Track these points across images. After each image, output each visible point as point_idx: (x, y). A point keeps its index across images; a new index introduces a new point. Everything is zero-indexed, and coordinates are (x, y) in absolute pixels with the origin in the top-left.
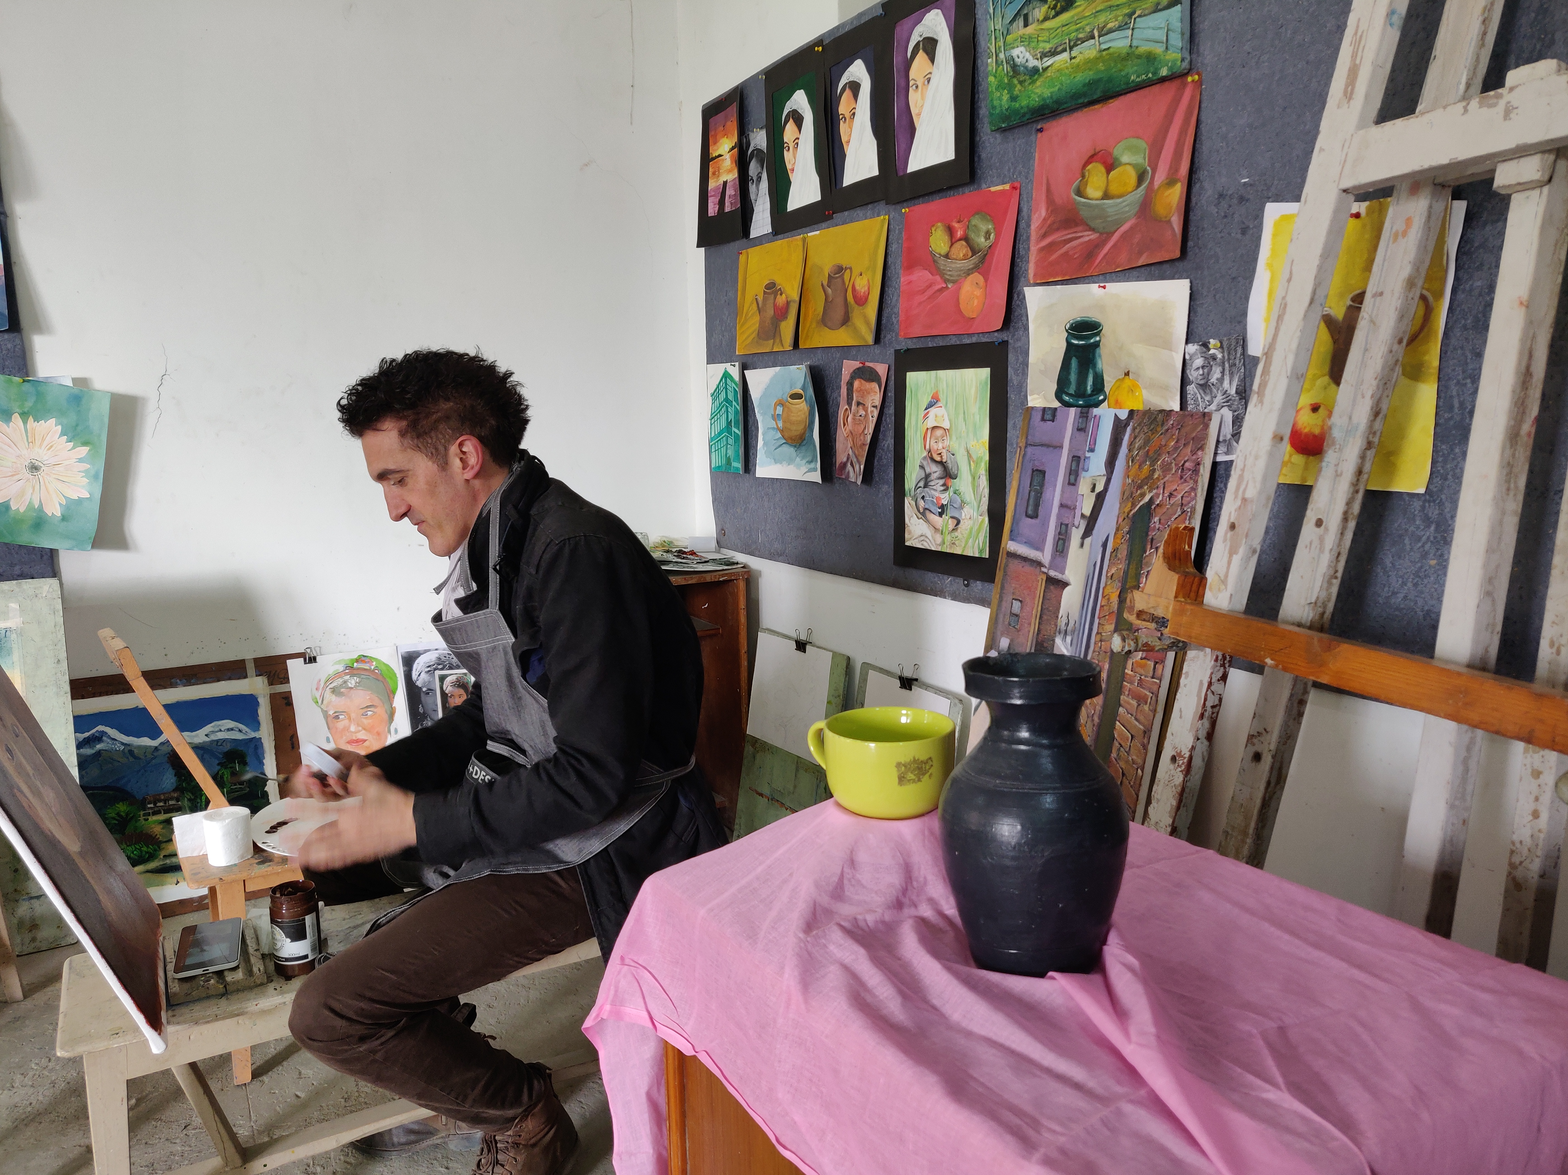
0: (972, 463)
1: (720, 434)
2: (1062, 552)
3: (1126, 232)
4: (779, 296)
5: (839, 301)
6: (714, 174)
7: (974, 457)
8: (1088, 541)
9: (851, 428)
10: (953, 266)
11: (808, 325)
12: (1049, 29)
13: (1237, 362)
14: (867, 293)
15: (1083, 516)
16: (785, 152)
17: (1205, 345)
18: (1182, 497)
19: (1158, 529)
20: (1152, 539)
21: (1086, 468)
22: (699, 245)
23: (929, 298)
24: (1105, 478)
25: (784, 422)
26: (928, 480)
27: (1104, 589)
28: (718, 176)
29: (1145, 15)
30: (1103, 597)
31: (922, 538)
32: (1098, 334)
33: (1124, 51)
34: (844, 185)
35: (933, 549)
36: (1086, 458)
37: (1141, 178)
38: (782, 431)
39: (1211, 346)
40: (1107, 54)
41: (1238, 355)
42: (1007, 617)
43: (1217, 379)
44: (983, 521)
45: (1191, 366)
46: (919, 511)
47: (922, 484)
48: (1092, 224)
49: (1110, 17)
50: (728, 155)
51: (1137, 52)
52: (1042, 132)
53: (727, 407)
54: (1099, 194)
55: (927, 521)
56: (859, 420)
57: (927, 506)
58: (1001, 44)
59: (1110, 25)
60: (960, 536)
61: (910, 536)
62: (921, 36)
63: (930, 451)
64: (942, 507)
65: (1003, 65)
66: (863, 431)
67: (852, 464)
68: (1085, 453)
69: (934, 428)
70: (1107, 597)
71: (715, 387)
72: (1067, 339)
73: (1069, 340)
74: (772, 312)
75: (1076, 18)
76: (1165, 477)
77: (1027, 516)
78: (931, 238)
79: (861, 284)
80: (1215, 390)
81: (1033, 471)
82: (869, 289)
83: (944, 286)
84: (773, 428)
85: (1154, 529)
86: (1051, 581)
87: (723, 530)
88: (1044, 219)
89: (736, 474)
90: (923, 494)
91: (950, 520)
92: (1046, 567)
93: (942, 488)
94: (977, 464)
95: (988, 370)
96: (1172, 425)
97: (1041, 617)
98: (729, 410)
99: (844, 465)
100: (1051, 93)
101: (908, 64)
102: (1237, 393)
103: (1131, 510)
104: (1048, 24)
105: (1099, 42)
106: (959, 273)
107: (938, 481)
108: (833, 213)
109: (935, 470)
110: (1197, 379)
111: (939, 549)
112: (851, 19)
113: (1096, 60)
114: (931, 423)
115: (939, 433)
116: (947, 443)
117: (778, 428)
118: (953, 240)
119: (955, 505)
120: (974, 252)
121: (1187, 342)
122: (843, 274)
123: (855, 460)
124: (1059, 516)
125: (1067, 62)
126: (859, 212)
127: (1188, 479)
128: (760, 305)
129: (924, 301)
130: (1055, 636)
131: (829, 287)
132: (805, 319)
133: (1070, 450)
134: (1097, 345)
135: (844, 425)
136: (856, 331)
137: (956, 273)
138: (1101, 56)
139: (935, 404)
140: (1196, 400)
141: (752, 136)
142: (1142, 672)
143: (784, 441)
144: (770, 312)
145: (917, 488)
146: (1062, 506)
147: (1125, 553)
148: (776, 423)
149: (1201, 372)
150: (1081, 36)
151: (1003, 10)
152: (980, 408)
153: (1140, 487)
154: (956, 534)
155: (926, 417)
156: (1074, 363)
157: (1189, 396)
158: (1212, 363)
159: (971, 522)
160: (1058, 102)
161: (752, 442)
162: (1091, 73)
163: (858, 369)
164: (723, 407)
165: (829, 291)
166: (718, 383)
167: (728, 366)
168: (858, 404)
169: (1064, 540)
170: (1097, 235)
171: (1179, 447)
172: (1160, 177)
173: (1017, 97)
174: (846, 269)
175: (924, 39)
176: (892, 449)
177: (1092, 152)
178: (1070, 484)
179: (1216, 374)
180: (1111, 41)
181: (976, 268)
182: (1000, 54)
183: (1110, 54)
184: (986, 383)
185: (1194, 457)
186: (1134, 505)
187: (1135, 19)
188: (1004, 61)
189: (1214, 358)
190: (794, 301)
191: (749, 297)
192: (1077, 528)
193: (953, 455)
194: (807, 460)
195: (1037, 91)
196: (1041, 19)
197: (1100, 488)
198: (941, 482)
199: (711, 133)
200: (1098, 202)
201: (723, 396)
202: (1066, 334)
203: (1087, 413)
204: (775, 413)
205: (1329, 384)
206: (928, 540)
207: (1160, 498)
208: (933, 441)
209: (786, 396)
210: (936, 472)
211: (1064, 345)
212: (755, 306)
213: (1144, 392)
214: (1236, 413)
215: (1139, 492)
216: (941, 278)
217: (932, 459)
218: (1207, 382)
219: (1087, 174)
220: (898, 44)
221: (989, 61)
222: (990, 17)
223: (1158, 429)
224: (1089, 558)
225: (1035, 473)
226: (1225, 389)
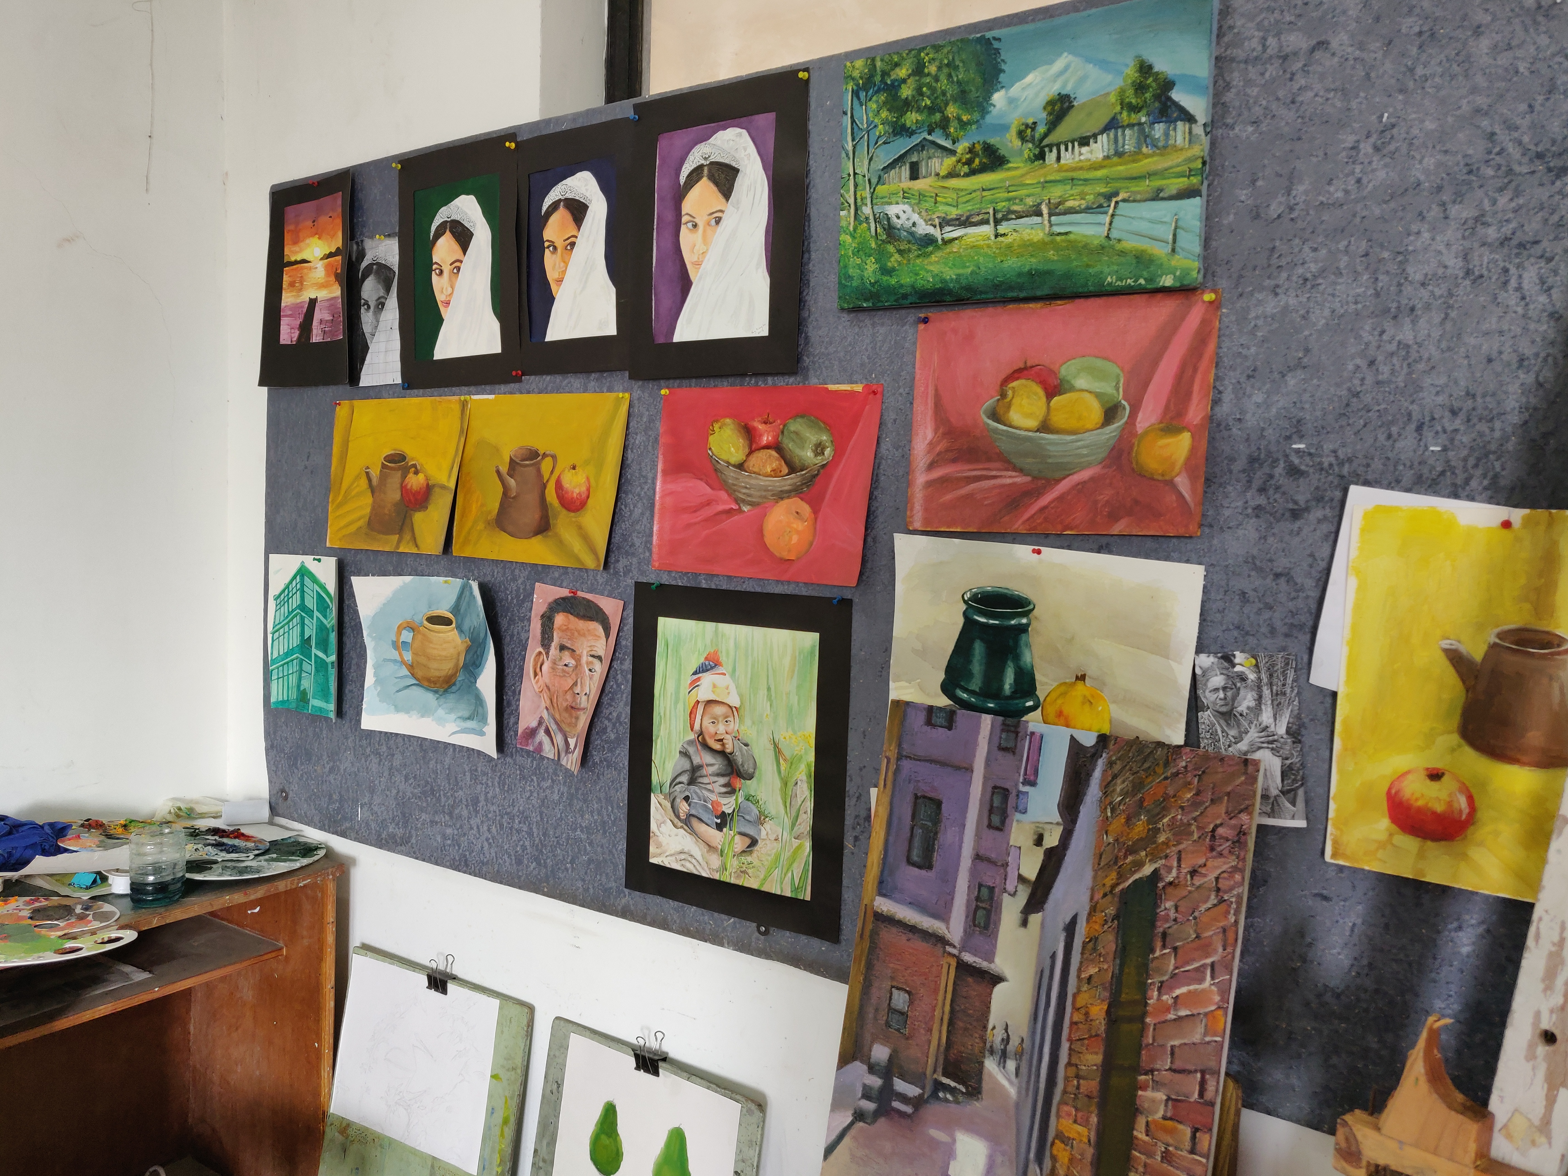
0: (782, 761)
1: (287, 654)
2: (986, 927)
3: (1083, 483)
4: (411, 475)
5: (531, 498)
6: (292, 284)
7: (787, 753)
8: (1035, 919)
9: (547, 681)
10: (753, 482)
11: (469, 524)
12: (957, 190)
13: (1288, 691)
14: (584, 496)
15: (1021, 879)
16: (434, 278)
17: (1228, 659)
18: (1217, 879)
19: (1175, 920)
20: (1164, 935)
21: (1021, 808)
22: (261, 383)
23: (706, 520)
24: (1061, 828)
25: (415, 654)
26: (698, 774)
27: (1075, 996)
28: (301, 290)
29: (1134, 201)
30: (1076, 1009)
31: (683, 856)
32: (1026, 614)
33: (1096, 242)
34: (547, 340)
35: (704, 874)
36: (1019, 793)
37: (1110, 413)
38: (411, 667)
39: (1237, 661)
40: (1063, 241)
41: (1289, 681)
42: (883, 1013)
43: (1248, 708)
44: (799, 847)
45: (1205, 685)
46: (678, 817)
47: (684, 778)
48: (1018, 462)
49: (1071, 192)
50: (321, 262)
51: (1118, 247)
52: (926, 323)
53: (302, 618)
54: (1033, 423)
55: (693, 832)
56: (564, 671)
57: (693, 812)
58: (867, 193)
59: (1070, 204)
60: (756, 863)
61: (659, 851)
62: (706, 159)
63: (701, 733)
64: (723, 816)
65: (868, 223)
66: (571, 688)
67: (548, 732)
68: (1016, 785)
69: (710, 702)
70: (1083, 1011)
71: (282, 587)
72: (965, 613)
73: (970, 616)
74: (397, 496)
75: (1007, 184)
76: (1179, 843)
77: (910, 862)
78: (711, 438)
79: (574, 483)
80: (1245, 724)
81: (916, 797)
82: (588, 490)
83: (735, 507)
84: (395, 661)
85: (1166, 919)
86: (963, 968)
87: (283, 791)
88: (930, 443)
89: (318, 718)
90: (687, 793)
91: (738, 838)
92: (954, 947)
93: (724, 790)
94: (793, 763)
95: (816, 636)
96: (1186, 767)
97: (951, 1023)
98: (306, 621)
99: (531, 733)
100: (958, 275)
101: (680, 194)
102: (1288, 732)
103: (1118, 884)
104: (954, 183)
105: (1050, 221)
106: (764, 493)
107: (716, 779)
108: (523, 375)
109: (711, 764)
110: (1215, 703)
111: (716, 876)
112: (574, 114)
113: (1042, 246)
114: (704, 693)
115: (719, 710)
116: (733, 726)
117: (403, 662)
118: (754, 447)
119: (747, 817)
120: (792, 469)
121: (1199, 650)
122: (539, 463)
123: (553, 727)
124: (974, 872)
125: (989, 239)
126: (576, 381)
127: (1225, 852)
128: (375, 481)
129: (695, 524)
130: (984, 1057)
131: (511, 476)
132: (463, 516)
133: (986, 779)
134: (1023, 629)
135: (536, 675)
136: (561, 544)
137: (758, 494)
138: (1052, 242)
139: (712, 668)
140: (1214, 734)
141: (368, 244)
142: (1171, 1141)
143: (415, 682)
144: (394, 495)
145: (674, 782)
146: (978, 857)
147: (1113, 947)
148: (400, 654)
149: (1221, 695)
150: (1015, 208)
151: (872, 150)
152: (799, 687)
153: (1131, 851)
154: (749, 859)
155: (694, 685)
156: (979, 648)
157: (1202, 727)
158: (1239, 685)
159: (778, 846)
160: (969, 288)
161: (351, 674)
162: (1033, 260)
163: (564, 599)
164: (296, 616)
165: (512, 482)
166: (287, 581)
167: (308, 561)
168: (562, 648)
169: (989, 912)
170: (1029, 479)
171: (1204, 802)
172: (1147, 419)
173: (894, 269)
174: (545, 455)
175: (712, 163)
176: (628, 720)
177: (1022, 366)
178: (990, 826)
179: (1246, 701)
180: (1071, 224)
181: (796, 491)
182: (864, 208)
183: (1069, 241)
184: (812, 653)
185: (1233, 822)
186: (1121, 877)
187: (1117, 203)
188: (871, 217)
189: (1243, 678)
190: (443, 487)
191: (354, 466)
192: (1013, 895)
193: (746, 745)
194: (460, 714)
195: (931, 268)
196: (943, 173)
197: (1052, 840)
198: (722, 780)
199: (289, 228)
200: (1030, 434)
201: (295, 601)
202: (964, 607)
203: (1017, 725)
204: (398, 638)
205: (1459, 746)
206: (694, 861)
207: (1174, 873)
208: (707, 722)
209: (420, 617)
210: (712, 765)
211: (961, 621)
212: (364, 482)
213: (1113, 707)
214: (1288, 762)
215: (1130, 859)
216: (729, 495)
217: (706, 746)
218: (1232, 710)
219: (1010, 393)
220: (663, 160)
221: (842, 213)
222: (847, 155)
223: (1159, 770)
224: (1041, 945)
225: (919, 801)
226: (1264, 724)
